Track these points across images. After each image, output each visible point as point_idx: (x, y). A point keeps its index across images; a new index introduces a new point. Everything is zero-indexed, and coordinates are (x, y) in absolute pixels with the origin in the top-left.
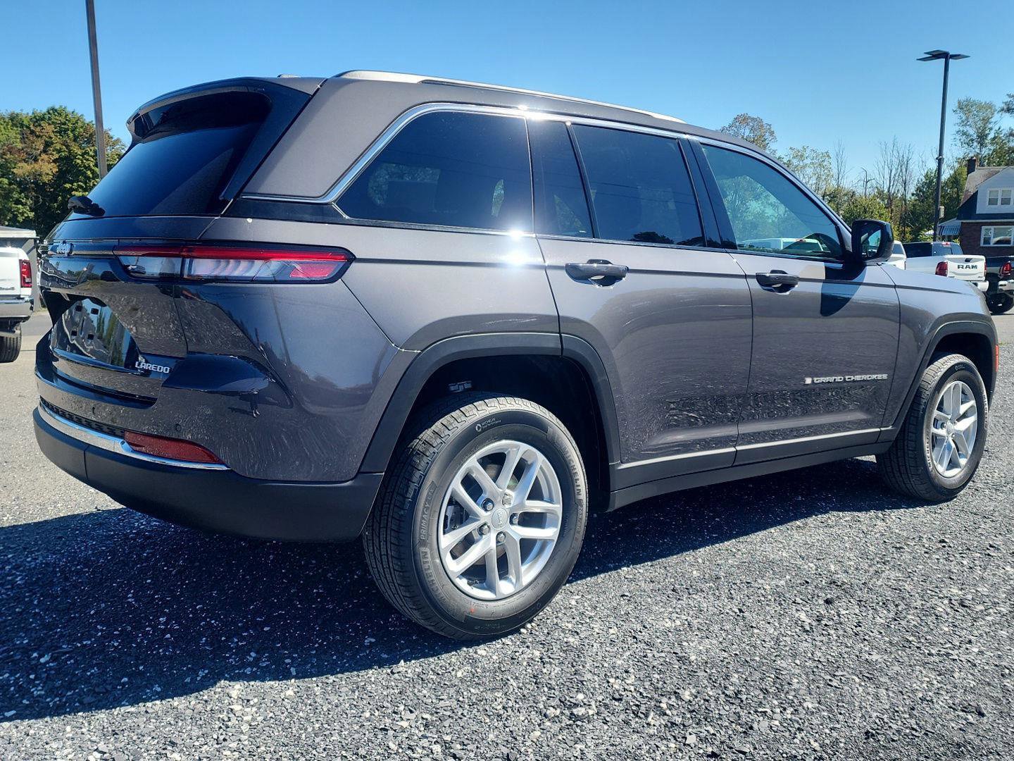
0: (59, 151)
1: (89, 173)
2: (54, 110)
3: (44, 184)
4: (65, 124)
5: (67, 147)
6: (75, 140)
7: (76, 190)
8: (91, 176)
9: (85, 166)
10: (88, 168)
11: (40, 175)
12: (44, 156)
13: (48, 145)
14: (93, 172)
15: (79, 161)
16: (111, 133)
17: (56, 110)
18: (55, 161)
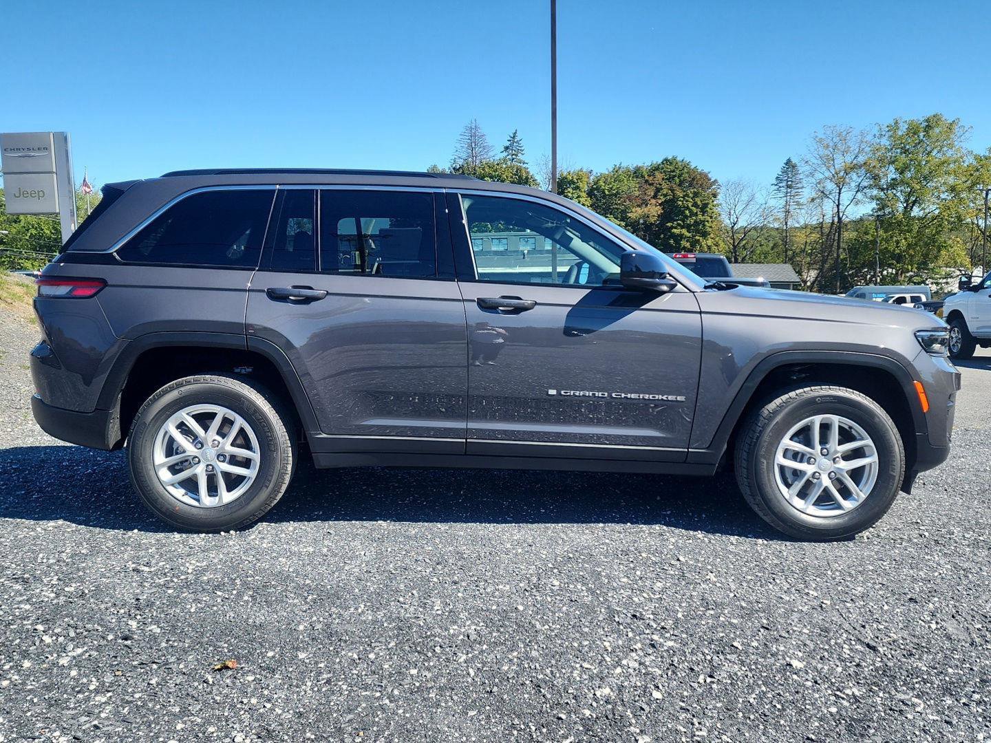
0: (665, 195)
1: (687, 212)
2: (666, 160)
3: (651, 224)
4: (674, 171)
5: (672, 191)
6: (680, 185)
7: (676, 228)
8: (689, 214)
9: (684, 207)
10: (688, 208)
11: (648, 217)
12: (653, 201)
13: (658, 190)
14: (691, 211)
15: (680, 203)
16: (710, 176)
17: (669, 161)
18: (660, 205)
